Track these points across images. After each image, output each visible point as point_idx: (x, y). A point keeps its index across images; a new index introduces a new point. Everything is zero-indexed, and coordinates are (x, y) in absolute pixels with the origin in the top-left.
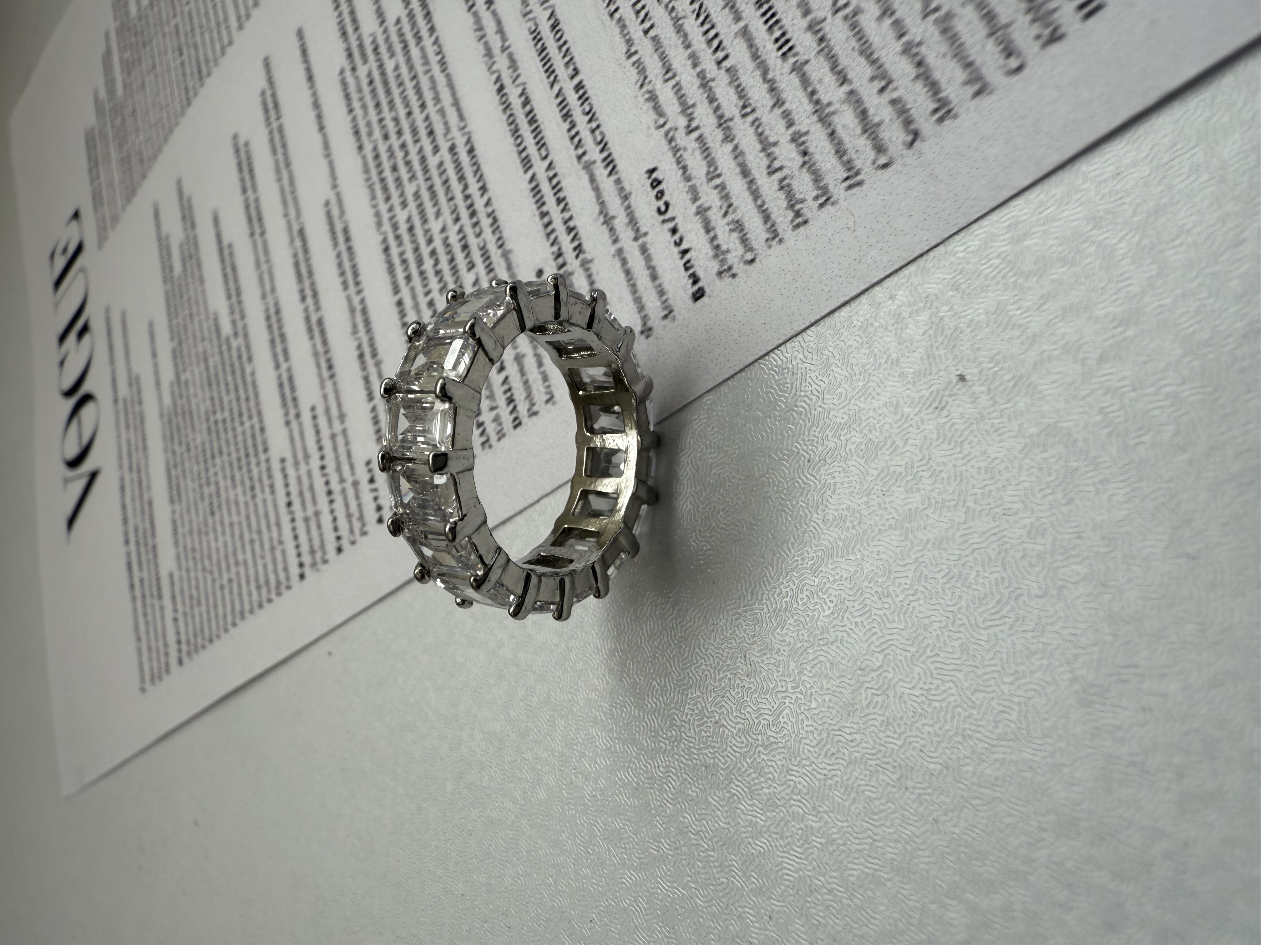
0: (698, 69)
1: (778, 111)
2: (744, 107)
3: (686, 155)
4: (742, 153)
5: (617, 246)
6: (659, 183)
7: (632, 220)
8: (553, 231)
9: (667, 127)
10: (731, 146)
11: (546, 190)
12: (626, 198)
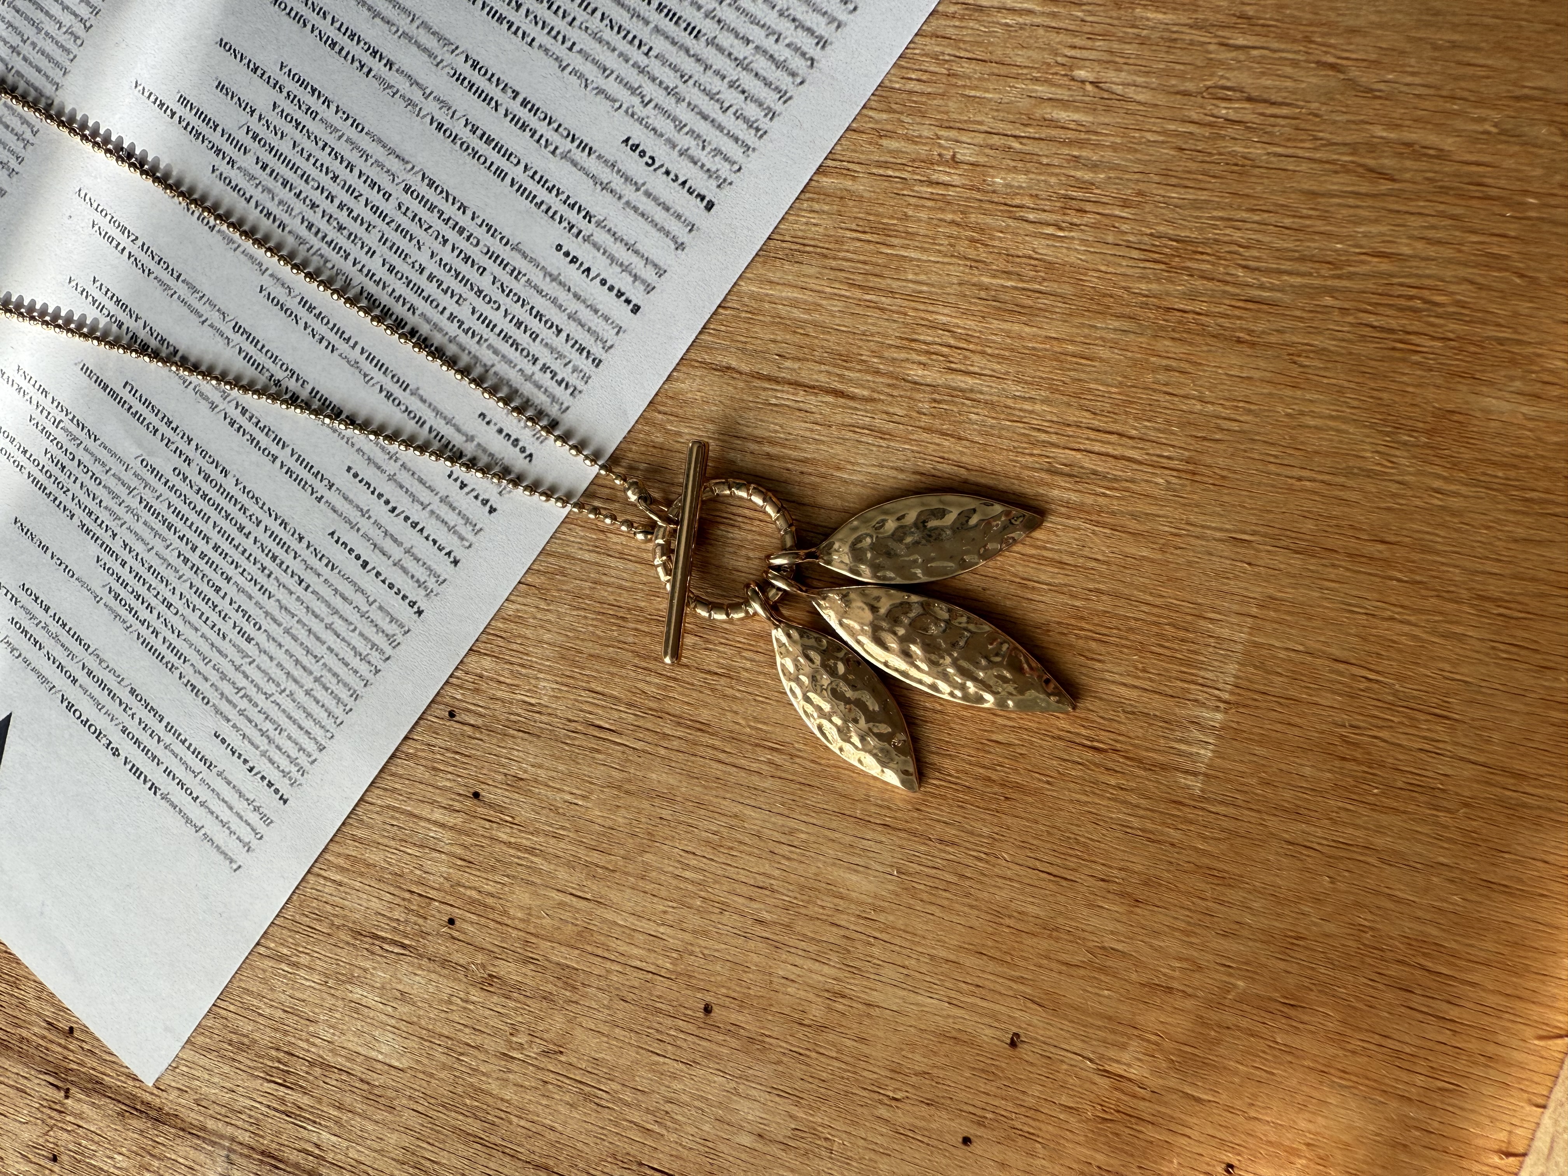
0: (631, 62)
1: (709, 73)
2: (682, 76)
3: (650, 121)
4: (696, 106)
5: (624, 200)
6: (638, 146)
7: (626, 179)
8: (555, 213)
9: (624, 107)
10: (685, 104)
11: (532, 186)
12: (613, 166)
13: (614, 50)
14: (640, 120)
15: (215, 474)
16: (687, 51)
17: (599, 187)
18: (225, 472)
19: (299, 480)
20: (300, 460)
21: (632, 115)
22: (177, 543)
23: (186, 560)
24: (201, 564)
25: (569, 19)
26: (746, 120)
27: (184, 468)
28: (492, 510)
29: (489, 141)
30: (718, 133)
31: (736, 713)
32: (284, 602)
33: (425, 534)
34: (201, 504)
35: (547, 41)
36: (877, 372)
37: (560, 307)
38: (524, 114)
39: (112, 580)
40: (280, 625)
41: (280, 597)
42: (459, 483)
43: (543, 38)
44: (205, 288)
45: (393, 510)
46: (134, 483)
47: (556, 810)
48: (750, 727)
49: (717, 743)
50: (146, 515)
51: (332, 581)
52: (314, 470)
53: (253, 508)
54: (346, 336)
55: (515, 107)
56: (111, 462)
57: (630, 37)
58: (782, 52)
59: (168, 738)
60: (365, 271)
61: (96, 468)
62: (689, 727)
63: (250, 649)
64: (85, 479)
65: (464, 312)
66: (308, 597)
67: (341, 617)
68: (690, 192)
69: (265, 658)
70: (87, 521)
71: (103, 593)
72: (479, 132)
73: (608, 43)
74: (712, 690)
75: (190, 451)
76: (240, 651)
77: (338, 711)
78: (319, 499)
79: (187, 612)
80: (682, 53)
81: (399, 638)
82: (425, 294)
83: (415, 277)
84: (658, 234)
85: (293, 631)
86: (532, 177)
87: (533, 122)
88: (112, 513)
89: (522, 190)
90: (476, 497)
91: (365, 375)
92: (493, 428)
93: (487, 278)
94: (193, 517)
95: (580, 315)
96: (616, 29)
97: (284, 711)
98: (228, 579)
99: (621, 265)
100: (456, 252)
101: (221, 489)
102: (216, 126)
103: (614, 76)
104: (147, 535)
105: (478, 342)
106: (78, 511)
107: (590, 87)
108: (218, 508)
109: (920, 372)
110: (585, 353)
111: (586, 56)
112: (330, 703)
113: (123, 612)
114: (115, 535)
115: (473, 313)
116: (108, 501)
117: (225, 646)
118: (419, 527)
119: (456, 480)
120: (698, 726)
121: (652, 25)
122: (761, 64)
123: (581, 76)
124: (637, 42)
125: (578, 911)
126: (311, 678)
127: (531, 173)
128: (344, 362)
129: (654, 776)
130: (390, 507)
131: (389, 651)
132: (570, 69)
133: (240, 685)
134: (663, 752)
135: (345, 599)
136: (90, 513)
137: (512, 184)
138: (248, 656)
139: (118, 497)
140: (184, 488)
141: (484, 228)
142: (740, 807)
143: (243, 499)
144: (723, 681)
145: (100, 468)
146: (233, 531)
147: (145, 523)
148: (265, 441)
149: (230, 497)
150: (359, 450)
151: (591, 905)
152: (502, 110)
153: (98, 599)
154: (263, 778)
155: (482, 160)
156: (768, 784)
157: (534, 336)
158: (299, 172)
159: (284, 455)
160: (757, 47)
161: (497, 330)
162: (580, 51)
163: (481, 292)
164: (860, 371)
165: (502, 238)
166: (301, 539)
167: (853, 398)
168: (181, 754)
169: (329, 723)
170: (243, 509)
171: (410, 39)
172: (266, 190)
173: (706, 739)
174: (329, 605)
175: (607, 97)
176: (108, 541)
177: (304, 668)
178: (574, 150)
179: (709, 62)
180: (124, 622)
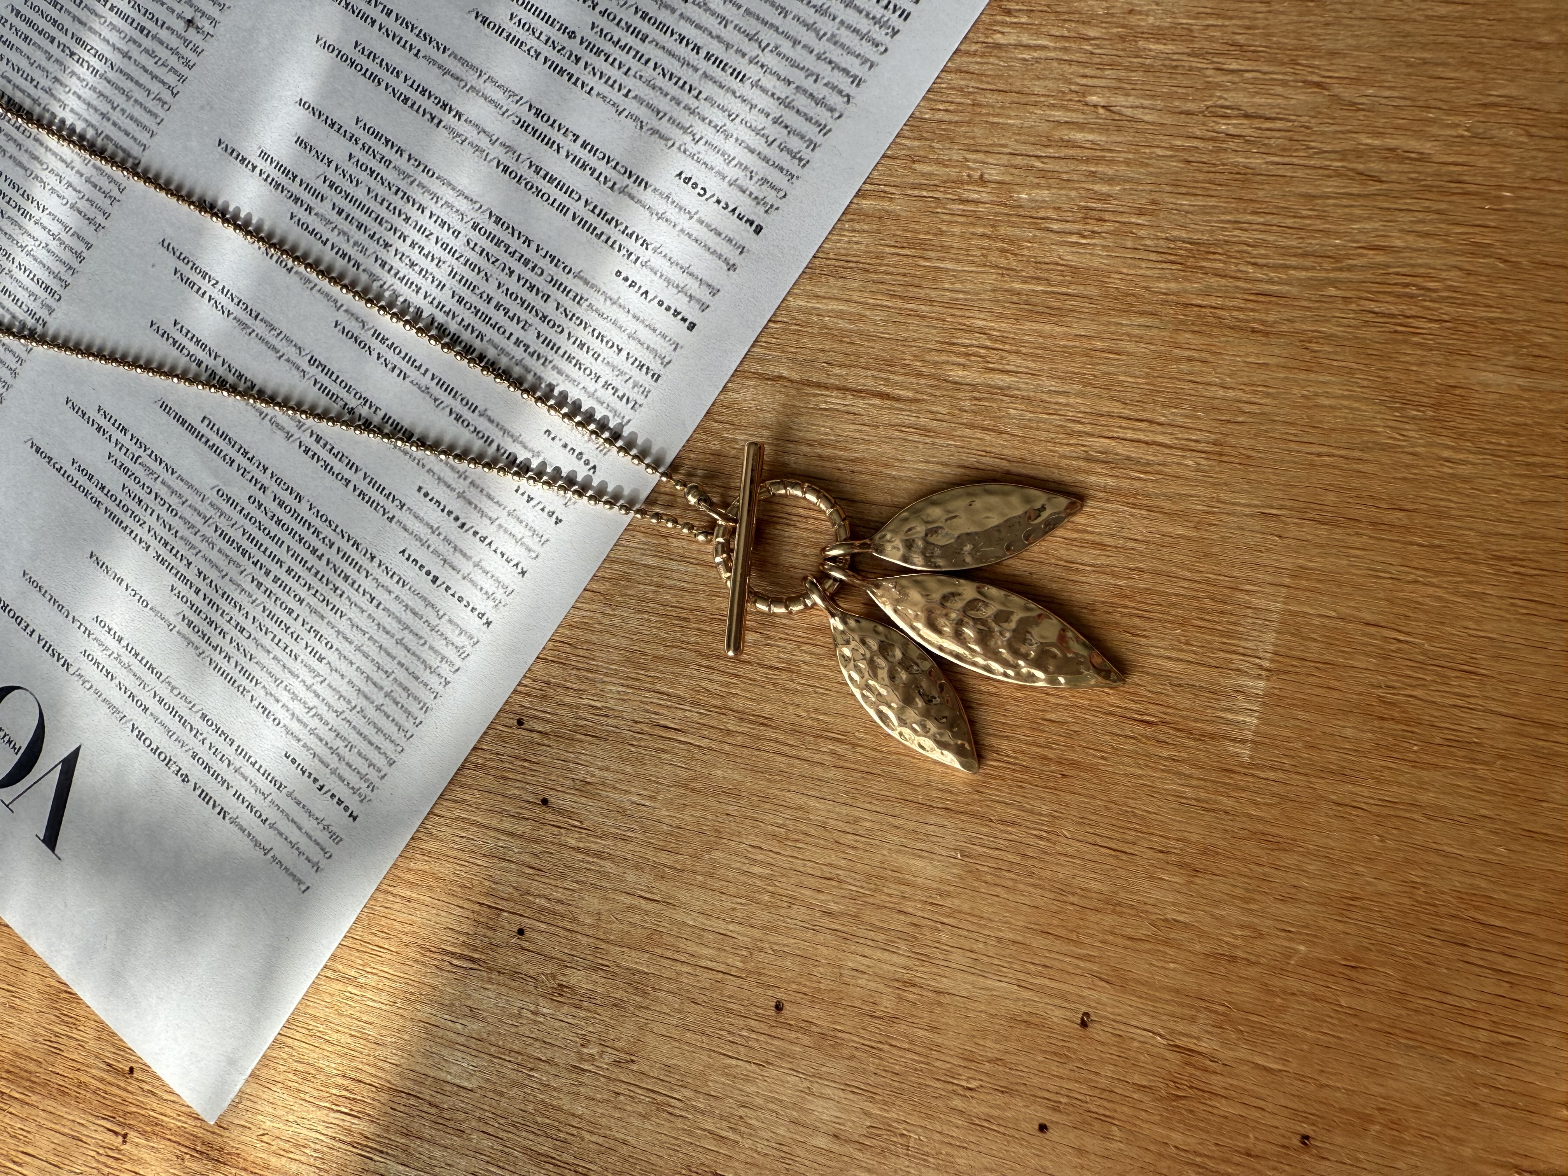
0: (682, 105)
1: (755, 111)
2: (730, 116)
3: (701, 156)
4: (743, 141)
5: (678, 228)
6: (690, 179)
7: (681, 209)
8: (615, 242)
9: (677, 145)
10: (733, 140)
11: (592, 219)
12: (668, 197)
13: (666, 95)
14: (692, 156)
15: (289, 500)
16: (734, 93)
17: (654, 217)
18: (299, 498)
19: (371, 502)
20: (373, 483)
21: (685, 152)
22: (250, 568)
23: (259, 585)
24: (274, 588)
25: (625, 69)
26: (790, 152)
27: (259, 495)
28: (558, 521)
29: (551, 180)
30: (764, 164)
31: (798, 706)
32: (356, 620)
33: (493, 547)
34: (275, 530)
35: (605, 89)
36: (920, 375)
37: (621, 328)
38: (584, 155)
39: (185, 608)
40: (351, 643)
41: (352, 616)
42: (526, 497)
43: (600, 86)
44: (282, 325)
45: (463, 525)
46: (210, 512)
47: (623, 812)
48: (812, 719)
49: (780, 737)
50: (221, 543)
51: (402, 597)
52: (386, 492)
53: (326, 531)
54: (417, 364)
55: (576, 148)
56: (187, 493)
57: (681, 83)
58: (820, 91)
59: (239, 761)
60: (436, 303)
61: (174, 501)
62: (751, 722)
63: (321, 668)
64: (162, 511)
65: (529, 337)
66: (379, 614)
67: (411, 631)
68: (740, 218)
69: (336, 676)
70: (163, 552)
71: (176, 620)
72: (542, 173)
73: (660, 89)
74: (774, 684)
75: (265, 479)
76: (312, 670)
77: (408, 725)
78: (391, 519)
79: (260, 635)
80: (729, 95)
81: (468, 649)
82: (493, 322)
83: (483, 306)
84: (711, 257)
85: (364, 648)
86: (593, 211)
87: (593, 161)
88: (187, 542)
89: (583, 223)
90: (543, 510)
91: (436, 400)
92: (558, 444)
93: (552, 304)
94: (267, 542)
95: (639, 335)
96: (668, 76)
97: (354, 728)
98: (301, 601)
99: (677, 286)
100: (522, 282)
101: (295, 515)
102: (295, 177)
103: (667, 118)
104: (222, 562)
105: (543, 364)
106: (153, 543)
107: (645, 129)
108: (292, 533)
109: (960, 373)
110: (644, 369)
111: (641, 101)
112: (401, 717)
113: (196, 639)
114: (189, 564)
115: (538, 337)
116: (184, 531)
117: (296, 667)
118: (487, 541)
119: (523, 494)
120: (761, 720)
121: (700, 72)
122: (802, 102)
123: (636, 119)
124: (687, 87)
125: (647, 913)
126: (382, 694)
127: (591, 208)
128: (415, 388)
129: (719, 773)
130: (459, 523)
131: (458, 663)
132: (626, 113)
133: (311, 705)
134: (727, 748)
135: (415, 614)
136: (166, 544)
137: (574, 218)
138: (319, 675)
139: (193, 527)
140: (259, 515)
141: (548, 259)
142: (805, 798)
143: (317, 523)
144: (784, 675)
145: (177, 500)
146: (306, 554)
147: (220, 551)
148: (338, 467)
149: (304, 522)
150: (429, 471)
151: (660, 906)
152: (563, 152)
153: (171, 627)
154: (333, 796)
155: (546, 197)
156: (831, 774)
157: (596, 356)
158: (373, 215)
159: (357, 479)
160: (798, 88)
161: (561, 352)
162: (635, 97)
163: (545, 317)
164: (904, 374)
165: (564, 268)
166: (373, 558)
167: (898, 399)
168: (251, 777)
169: (398, 736)
170: (316, 532)
171: (478, 92)
172: (342, 232)
173: (769, 733)
174: (400, 621)
175: (661, 137)
176: (183, 570)
177: (375, 684)
178: (631, 185)
179: (754, 102)
180: (197, 648)
